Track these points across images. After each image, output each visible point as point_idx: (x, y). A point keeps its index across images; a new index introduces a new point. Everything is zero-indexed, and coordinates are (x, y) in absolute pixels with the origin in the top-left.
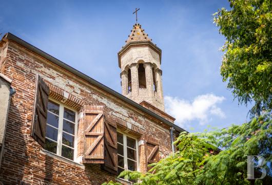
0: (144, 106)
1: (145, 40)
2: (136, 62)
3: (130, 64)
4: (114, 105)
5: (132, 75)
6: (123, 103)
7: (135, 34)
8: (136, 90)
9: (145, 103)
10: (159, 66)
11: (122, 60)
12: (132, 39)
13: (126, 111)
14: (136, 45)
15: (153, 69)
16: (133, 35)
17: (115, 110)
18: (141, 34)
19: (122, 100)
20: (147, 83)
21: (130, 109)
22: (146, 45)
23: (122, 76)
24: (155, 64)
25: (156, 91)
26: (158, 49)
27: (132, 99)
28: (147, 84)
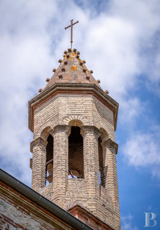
0: (77, 217)
1: (87, 82)
2: (66, 122)
3: (52, 125)
4: (14, 209)
5: (55, 148)
6: (34, 207)
7: (66, 67)
8: (61, 180)
9: (79, 209)
10: (112, 135)
11: (36, 116)
12: (61, 77)
13: (37, 223)
14: (69, 90)
15: (100, 140)
16: (63, 70)
17: (16, 221)
18: (80, 69)
19: (33, 201)
20: (86, 168)
21: (48, 220)
22: (88, 92)
23: (35, 148)
24: (105, 131)
25: (103, 184)
26: (112, 100)
27: (52, 198)
28: (85, 170)
